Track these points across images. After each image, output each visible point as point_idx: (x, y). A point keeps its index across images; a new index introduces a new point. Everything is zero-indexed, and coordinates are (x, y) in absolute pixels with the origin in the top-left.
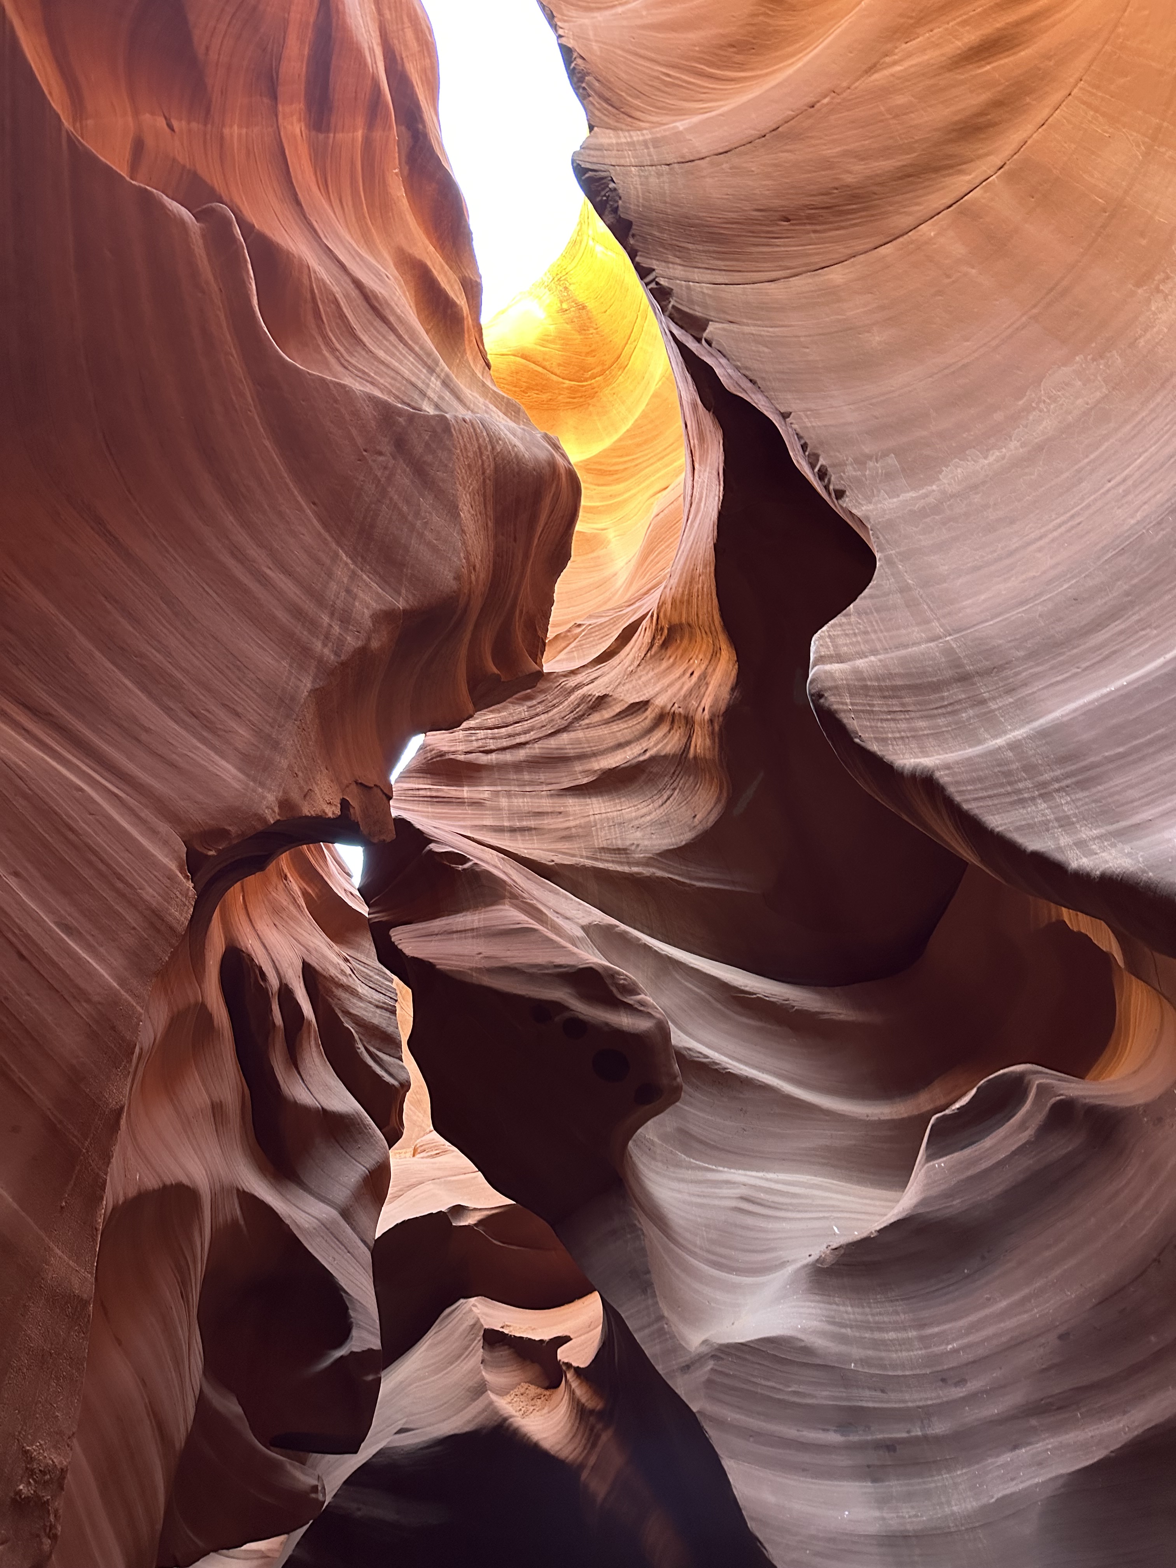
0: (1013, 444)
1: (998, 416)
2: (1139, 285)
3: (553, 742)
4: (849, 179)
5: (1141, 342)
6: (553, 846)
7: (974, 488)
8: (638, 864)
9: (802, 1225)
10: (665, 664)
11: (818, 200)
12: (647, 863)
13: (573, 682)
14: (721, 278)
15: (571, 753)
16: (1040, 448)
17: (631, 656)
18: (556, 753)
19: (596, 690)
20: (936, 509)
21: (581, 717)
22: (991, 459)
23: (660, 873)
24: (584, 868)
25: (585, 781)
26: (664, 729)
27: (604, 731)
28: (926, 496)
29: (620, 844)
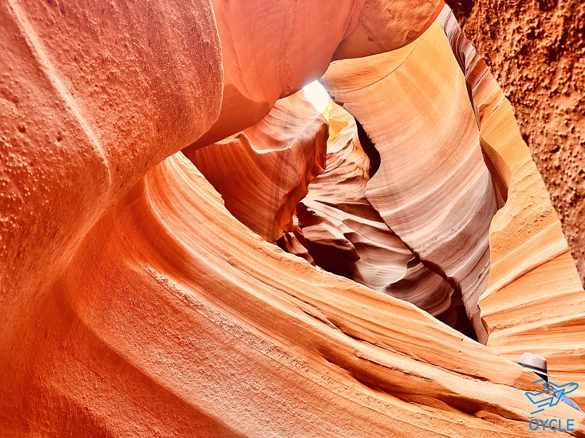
0: (408, 134)
1: (405, 126)
2: (431, 98)
3: (335, 171)
4: (371, 65)
5: (431, 113)
6: (337, 199)
7: (400, 145)
8: (356, 202)
9: (390, 277)
10: (357, 154)
11: (365, 70)
12: (358, 201)
13: (338, 155)
14: (345, 91)
15: (340, 173)
16: (412, 136)
17: (349, 151)
18: (337, 173)
19: (343, 158)
20: (392, 150)
21: (340, 164)
22: (404, 137)
23: (361, 203)
24: (344, 204)
25: (343, 180)
26: (358, 169)
27: (346, 168)
28: (391, 146)
29: (351, 197)
